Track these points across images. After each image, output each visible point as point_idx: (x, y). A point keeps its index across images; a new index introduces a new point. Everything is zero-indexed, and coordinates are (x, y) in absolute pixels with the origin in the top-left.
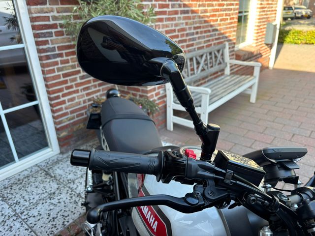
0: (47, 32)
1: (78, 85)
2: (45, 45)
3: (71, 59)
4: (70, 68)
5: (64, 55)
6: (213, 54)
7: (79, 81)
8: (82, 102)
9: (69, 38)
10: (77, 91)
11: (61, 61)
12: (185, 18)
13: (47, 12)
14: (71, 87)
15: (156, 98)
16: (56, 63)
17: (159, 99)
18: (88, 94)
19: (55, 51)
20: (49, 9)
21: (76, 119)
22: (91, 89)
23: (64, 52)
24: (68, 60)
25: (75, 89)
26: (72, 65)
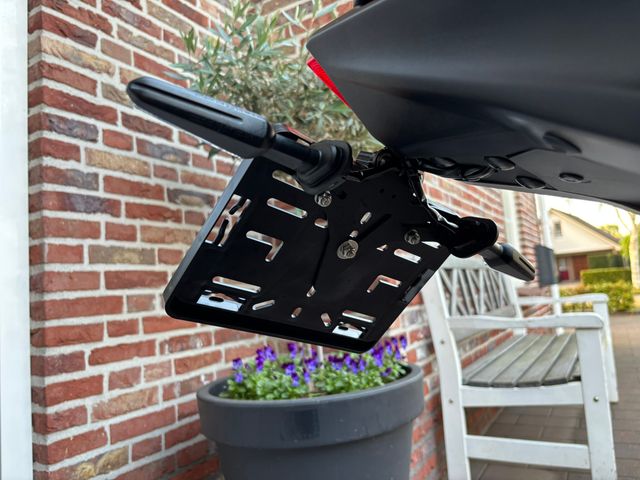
0: (79, 122)
2: (66, 159)
3: (144, 228)
4: (135, 257)
5: (123, 208)
7: (159, 311)
8: (161, 392)
9: (145, 163)
10: (146, 349)
11: (107, 224)
13: (91, 68)
14: (129, 328)
16: (92, 231)
18: (183, 366)
19: (97, 189)
20: (100, 63)
21: (132, 466)
22: (195, 347)
23: (124, 199)
24: (133, 228)
25: (141, 337)
26: (143, 250)
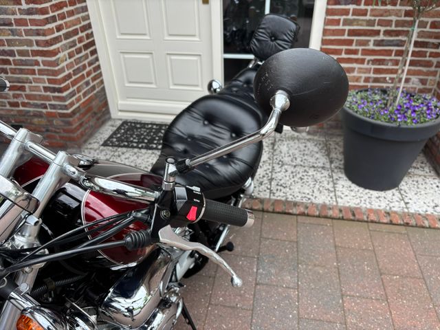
1: (366, 52)
3: (372, 10)
4: (365, 23)
7: (371, 46)
8: (363, 79)
10: (362, 62)
11: (354, 9)
14: (355, 52)
16: (346, 12)
18: (377, 71)
22: (387, 65)
24: (366, 10)
25: (359, 56)
26: (370, 20)
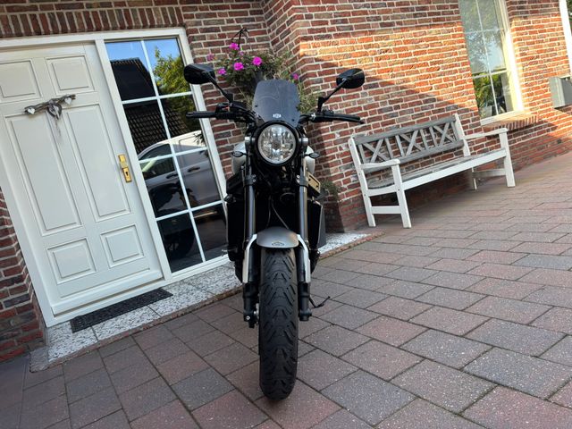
0: (225, 133)
2: (224, 144)
6: (431, 130)
12: (373, 93)
15: (345, 186)
17: (350, 187)
